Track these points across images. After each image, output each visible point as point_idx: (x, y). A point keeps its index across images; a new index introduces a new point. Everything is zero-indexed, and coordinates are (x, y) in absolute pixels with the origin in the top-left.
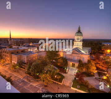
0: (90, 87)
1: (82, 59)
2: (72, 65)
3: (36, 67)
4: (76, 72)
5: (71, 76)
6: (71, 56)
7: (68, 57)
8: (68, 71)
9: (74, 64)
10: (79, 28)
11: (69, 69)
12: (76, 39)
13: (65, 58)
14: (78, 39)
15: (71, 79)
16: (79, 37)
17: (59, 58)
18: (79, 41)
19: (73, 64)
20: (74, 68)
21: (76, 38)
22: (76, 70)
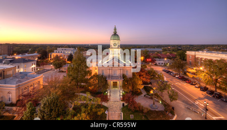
0: (145, 111)
1: (125, 73)
2: (113, 85)
3: (52, 105)
4: (121, 94)
5: (116, 103)
6: (111, 70)
7: (106, 73)
8: (110, 95)
9: (116, 83)
10: (115, 29)
11: (110, 92)
12: (112, 45)
13: (102, 76)
14: (115, 45)
15: (118, 108)
16: (117, 42)
17: (92, 78)
18: (117, 47)
19: (114, 83)
20: (116, 89)
21: (112, 43)
22: (121, 92)
